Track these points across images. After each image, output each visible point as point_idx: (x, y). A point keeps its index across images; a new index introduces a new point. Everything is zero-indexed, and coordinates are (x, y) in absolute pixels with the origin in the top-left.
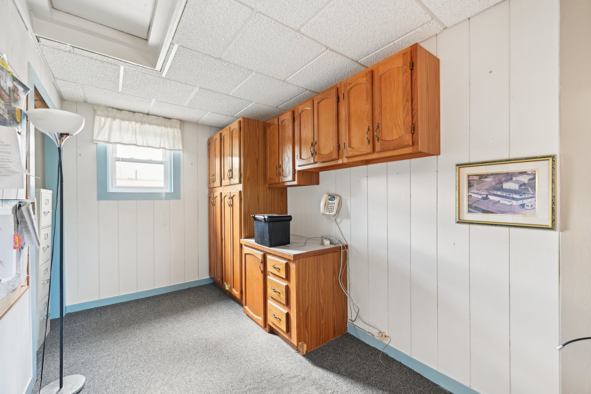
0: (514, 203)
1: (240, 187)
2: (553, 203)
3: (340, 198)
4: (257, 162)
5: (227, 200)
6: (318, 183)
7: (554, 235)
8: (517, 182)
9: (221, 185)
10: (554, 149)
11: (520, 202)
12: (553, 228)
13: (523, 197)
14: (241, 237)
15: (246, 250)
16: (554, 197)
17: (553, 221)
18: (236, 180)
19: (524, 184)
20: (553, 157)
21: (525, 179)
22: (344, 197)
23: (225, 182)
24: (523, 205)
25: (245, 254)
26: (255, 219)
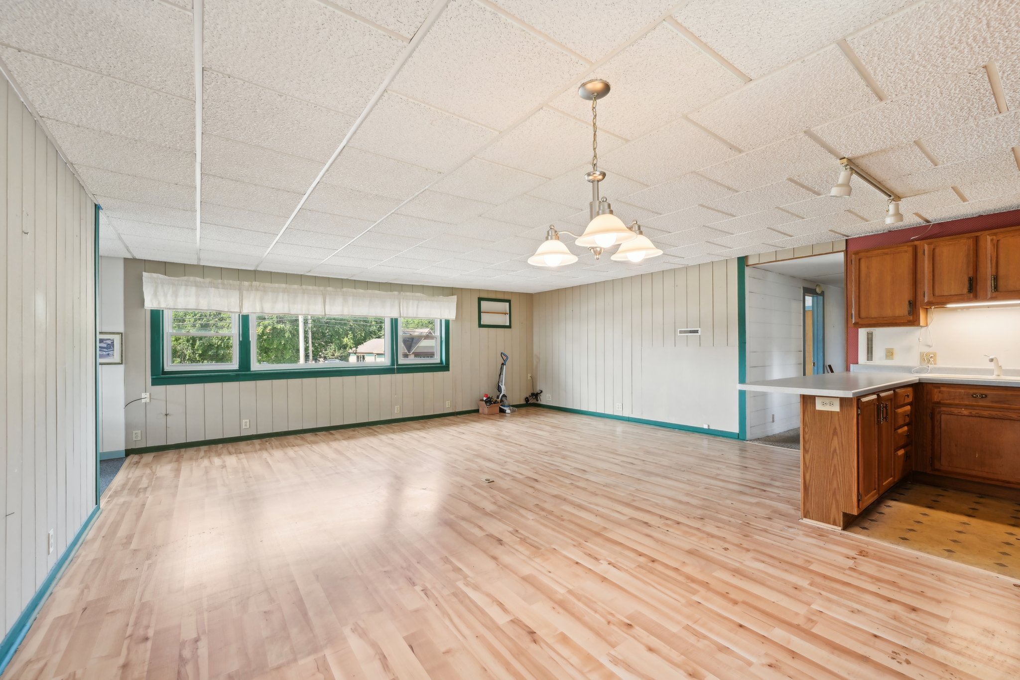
0: (104, 353)
2: (122, 353)
7: (122, 367)
8: (105, 343)
10: (122, 330)
11: (107, 353)
12: (121, 364)
13: (109, 350)
16: (122, 350)
17: (122, 360)
19: (109, 344)
20: (122, 334)
21: (109, 342)
24: (108, 354)
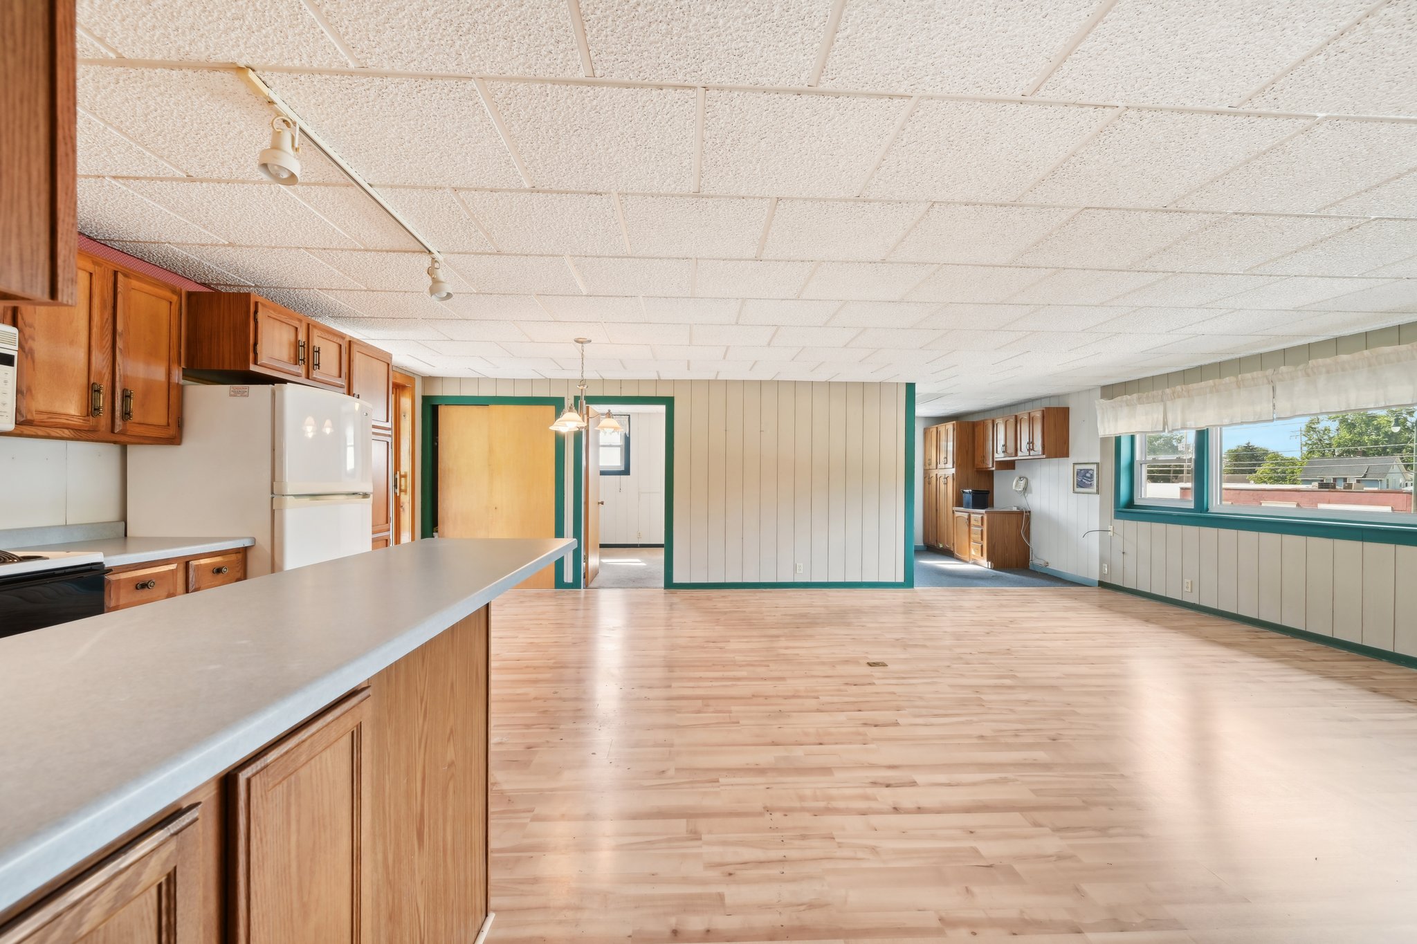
1: (953, 471)
3: (1027, 479)
4: (967, 452)
5: (942, 480)
6: (1014, 469)
9: (937, 468)
10: (1098, 460)
12: (1097, 494)
14: (953, 506)
15: (957, 514)
18: (950, 464)
22: (1029, 479)
23: (941, 465)
25: (957, 517)
26: (964, 492)
